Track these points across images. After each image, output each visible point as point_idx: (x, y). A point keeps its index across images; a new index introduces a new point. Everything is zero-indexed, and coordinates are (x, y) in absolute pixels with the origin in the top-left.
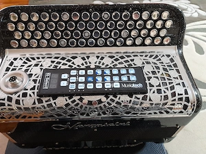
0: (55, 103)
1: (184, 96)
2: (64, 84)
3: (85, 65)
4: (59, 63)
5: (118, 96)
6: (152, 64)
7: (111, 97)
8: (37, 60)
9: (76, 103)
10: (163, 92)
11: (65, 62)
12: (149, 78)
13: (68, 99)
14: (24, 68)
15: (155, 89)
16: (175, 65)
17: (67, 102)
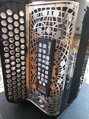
0: (54, 90)
1: (62, 11)
2: (44, 84)
3: (36, 69)
4: (34, 81)
5: (55, 58)
6: (37, 28)
7: (55, 62)
8: (32, 89)
9: (55, 81)
10: (56, 28)
11: (33, 78)
12: (46, 34)
13: (53, 84)
14: (35, 96)
15: (53, 33)
16: (39, 10)
17: (54, 85)
